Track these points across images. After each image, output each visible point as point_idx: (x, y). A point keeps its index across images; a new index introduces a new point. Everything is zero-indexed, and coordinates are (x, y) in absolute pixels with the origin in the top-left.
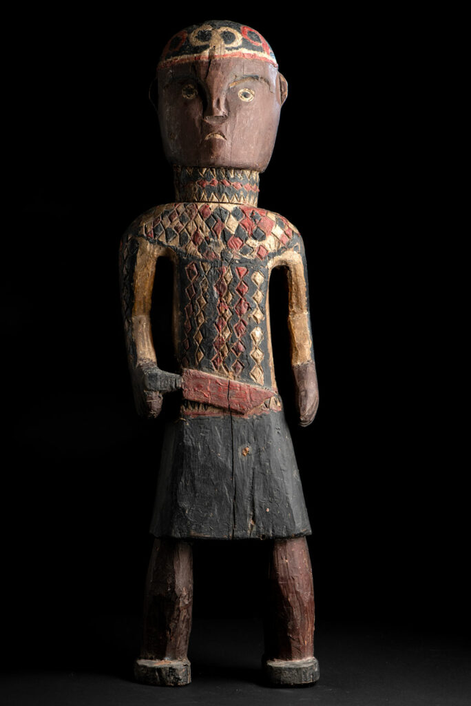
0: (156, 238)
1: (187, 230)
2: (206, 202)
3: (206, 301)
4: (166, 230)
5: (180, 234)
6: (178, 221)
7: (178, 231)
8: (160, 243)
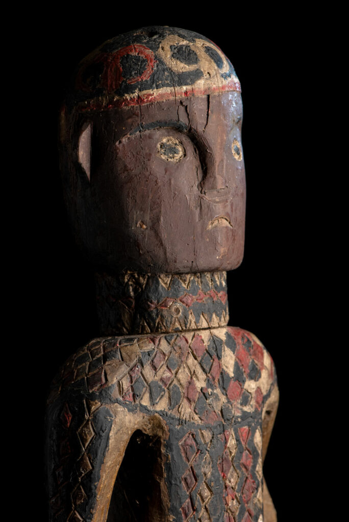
0: (137, 402)
1: (179, 381)
2: (194, 330)
3: (210, 491)
4: (149, 386)
5: (168, 389)
6: (165, 367)
7: (166, 385)
8: (144, 409)
